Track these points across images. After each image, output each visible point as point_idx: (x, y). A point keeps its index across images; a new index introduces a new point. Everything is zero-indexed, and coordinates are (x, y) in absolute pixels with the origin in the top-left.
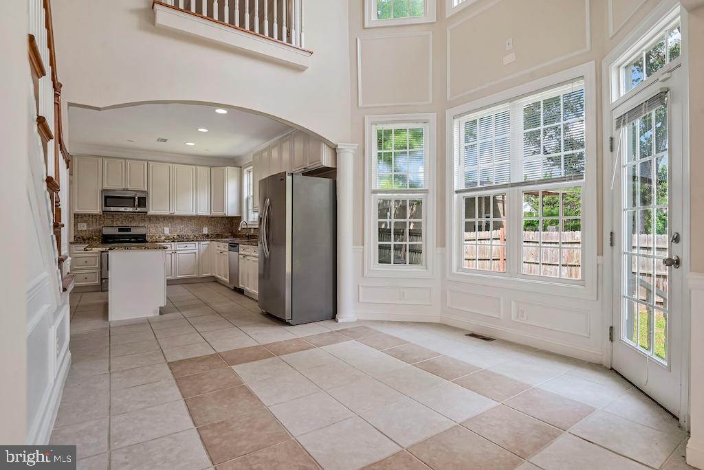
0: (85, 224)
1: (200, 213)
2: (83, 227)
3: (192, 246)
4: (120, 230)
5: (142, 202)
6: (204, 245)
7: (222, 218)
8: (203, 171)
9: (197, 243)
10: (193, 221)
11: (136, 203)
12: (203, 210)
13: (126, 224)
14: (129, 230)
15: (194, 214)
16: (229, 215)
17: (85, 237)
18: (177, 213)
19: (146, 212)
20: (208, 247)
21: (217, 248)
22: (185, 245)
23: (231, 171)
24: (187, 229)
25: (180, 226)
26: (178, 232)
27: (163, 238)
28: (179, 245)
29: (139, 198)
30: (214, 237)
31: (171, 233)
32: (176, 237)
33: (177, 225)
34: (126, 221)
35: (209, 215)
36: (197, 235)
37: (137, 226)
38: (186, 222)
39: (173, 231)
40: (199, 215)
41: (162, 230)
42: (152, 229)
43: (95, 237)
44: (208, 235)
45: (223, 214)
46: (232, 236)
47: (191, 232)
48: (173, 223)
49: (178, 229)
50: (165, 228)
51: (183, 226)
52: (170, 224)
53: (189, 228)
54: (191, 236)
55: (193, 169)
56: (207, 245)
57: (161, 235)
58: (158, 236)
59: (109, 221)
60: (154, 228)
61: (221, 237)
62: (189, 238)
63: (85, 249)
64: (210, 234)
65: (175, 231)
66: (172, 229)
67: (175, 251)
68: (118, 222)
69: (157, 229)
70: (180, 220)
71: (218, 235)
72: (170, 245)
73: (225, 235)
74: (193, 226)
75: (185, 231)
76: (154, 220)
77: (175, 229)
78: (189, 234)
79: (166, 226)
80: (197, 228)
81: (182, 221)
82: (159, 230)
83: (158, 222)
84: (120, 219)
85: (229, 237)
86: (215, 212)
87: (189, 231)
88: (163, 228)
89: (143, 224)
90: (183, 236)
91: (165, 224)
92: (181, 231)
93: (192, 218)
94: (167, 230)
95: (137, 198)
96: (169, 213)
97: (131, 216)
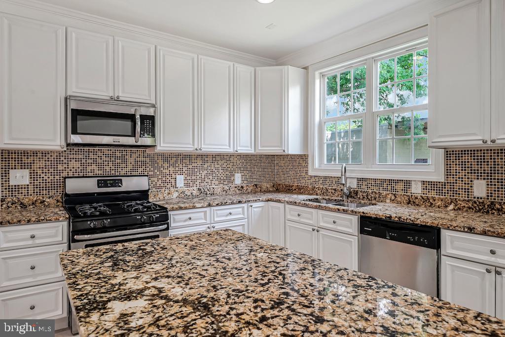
0: (25, 173)
2: (21, 178)
3: (238, 212)
4: (102, 183)
5: (149, 123)
6: (257, 208)
8: (244, 71)
11: (138, 128)
13: (109, 169)
14: (117, 182)
15: (231, 150)
16: (290, 152)
17: (25, 201)
18: (206, 149)
20: (265, 213)
21: (292, 217)
22: (229, 211)
24: (211, 177)
25: (201, 172)
26: (197, 183)
27: (175, 195)
28: (218, 212)
29: (143, 118)
30: (250, 190)
31: (187, 185)
32: (195, 193)
33: (196, 170)
34: (110, 164)
35: (252, 151)
36: (226, 188)
37: (129, 174)
38: (209, 164)
39: (189, 181)
40: (239, 152)
41: (173, 181)
42: (155, 179)
43: (48, 200)
44: (242, 187)
45: (280, 151)
46: (274, 186)
47: (217, 183)
48: (190, 167)
49: (198, 177)
50: (178, 177)
51: (205, 172)
52: (185, 169)
53: (214, 175)
54: (218, 189)
55: (229, 67)
56: (260, 209)
57: (172, 189)
58: (166, 192)
59: (78, 165)
60: (160, 177)
61: (259, 189)
62: (215, 192)
63: (33, 237)
64: (244, 185)
65: (194, 181)
66: (189, 178)
67: (212, 225)
68: (94, 167)
69: (164, 179)
70: (200, 162)
71: (256, 185)
72: (203, 214)
73: (266, 185)
74: (221, 171)
75: (209, 181)
76: (160, 162)
77: (194, 178)
78: (215, 187)
79: (179, 172)
80: (227, 176)
81: (205, 162)
82: (168, 181)
83: (166, 165)
84: (99, 161)
85: (271, 189)
86: (263, 147)
87: (214, 181)
88: (174, 176)
89: (140, 170)
90: (206, 190)
91: (177, 169)
92: (203, 181)
93: (218, 158)
94: (180, 180)
95: (138, 117)
96: (192, 149)
97: (118, 154)
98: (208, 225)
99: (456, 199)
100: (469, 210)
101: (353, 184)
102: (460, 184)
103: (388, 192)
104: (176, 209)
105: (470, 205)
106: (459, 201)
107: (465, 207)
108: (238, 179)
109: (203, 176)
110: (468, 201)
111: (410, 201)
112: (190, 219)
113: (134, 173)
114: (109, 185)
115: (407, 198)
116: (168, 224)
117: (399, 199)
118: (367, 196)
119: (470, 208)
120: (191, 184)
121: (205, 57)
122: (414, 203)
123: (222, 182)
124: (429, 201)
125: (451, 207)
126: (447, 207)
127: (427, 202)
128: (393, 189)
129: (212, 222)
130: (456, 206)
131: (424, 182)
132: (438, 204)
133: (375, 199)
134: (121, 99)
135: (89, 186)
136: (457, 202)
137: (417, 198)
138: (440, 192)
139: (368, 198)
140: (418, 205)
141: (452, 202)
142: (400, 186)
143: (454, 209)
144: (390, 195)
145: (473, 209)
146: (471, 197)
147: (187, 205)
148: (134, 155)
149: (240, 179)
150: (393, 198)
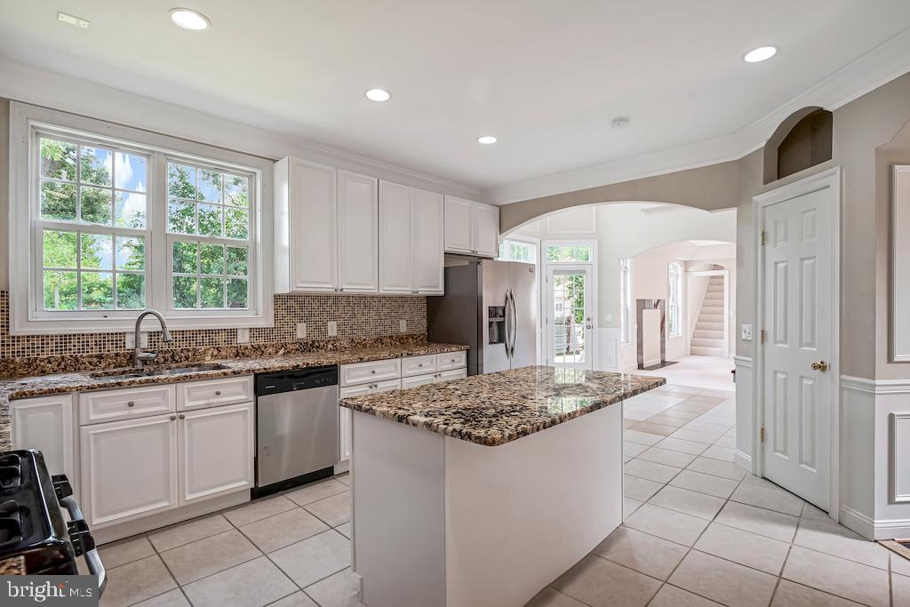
102: (286, 328)
103: (208, 347)
105: (297, 346)
106: (288, 345)
110: (294, 343)
111: (237, 353)
115: (234, 350)
117: (224, 353)
118: (173, 357)
122: (243, 354)
126: (277, 352)
127: (258, 351)
128: (211, 342)
130: (286, 349)
131: (250, 329)
132: (269, 351)
137: (246, 349)
139: (174, 360)
140: (247, 356)
141: (281, 347)
142: (222, 337)
143: (284, 353)
144: (212, 350)
145: (299, 351)
146: (296, 340)
150: (216, 352)
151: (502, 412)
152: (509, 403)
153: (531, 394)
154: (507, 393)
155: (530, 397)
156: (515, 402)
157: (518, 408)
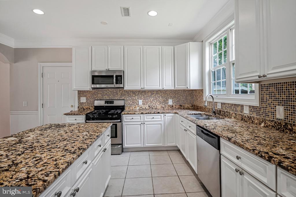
0: (85, 98)
1: (166, 88)
2: (83, 100)
3: (158, 118)
4: (107, 102)
5: (119, 79)
6: (169, 116)
7: (184, 91)
8: (168, 50)
9: (162, 115)
10: (160, 94)
11: (114, 81)
12: (168, 84)
13: (111, 97)
14: (112, 102)
15: (161, 88)
16: (192, 88)
17: (84, 108)
18: (147, 87)
19: (123, 88)
20: (172, 118)
21: (181, 122)
23: (192, 46)
24: (155, 101)
25: (151, 98)
26: (149, 103)
27: (138, 108)
28: (147, 117)
29: (117, 76)
30: (177, 108)
31: (143, 104)
32: (147, 108)
33: (148, 97)
34: (112, 95)
35: (173, 88)
36: (163, 106)
37: (119, 99)
38: (155, 95)
39: (145, 103)
40: (164, 89)
41: (137, 102)
42: (130, 101)
43: (91, 108)
44: (172, 106)
45: (185, 88)
46: (192, 106)
47: (159, 103)
48: (145, 96)
49: (149, 101)
50: (139, 100)
51: (153, 98)
52: (142, 97)
53: (157, 100)
54: (159, 107)
55: (159, 48)
56: (172, 117)
57: (136, 106)
58: (134, 107)
59: (100, 95)
60: (131, 100)
61: (183, 107)
62: (157, 108)
63: (76, 120)
64: (174, 105)
65: (147, 103)
66: (144, 101)
67: (144, 122)
68: (106, 96)
69: (133, 101)
70: (150, 94)
71: (181, 105)
72: (140, 117)
73: (186, 106)
74: (161, 98)
75: (155, 103)
76: (132, 94)
77: (147, 101)
78: (157, 105)
79: (140, 98)
80: (164, 100)
81: (152, 94)
82: (135, 102)
83: (134, 95)
84: (108, 94)
85: (190, 108)
86: (178, 86)
87: (157, 103)
88: (137, 100)
89: (123, 97)
90: (153, 107)
91: (139, 97)
92: (151, 102)
93: (159, 92)
94: (140, 102)
95: (115, 76)
96: (140, 88)
97: (115, 91)
98: (141, 122)
99: (265, 119)
100: (272, 128)
101: (219, 107)
103: (234, 112)
104: (126, 114)
105: (273, 124)
106: (266, 121)
107: (270, 125)
108: (170, 102)
109: (151, 101)
110: (272, 121)
111: (242, 119)
112: (133, 118)
113: (121, 99)
114: (109, 103)
115: (241, 116)
116: (121, 120)
117: (238, 117)
119: (273, 127)
120: (146, 104)
121: (145, 46)
122: (244, 120)
123: (161, 103)
124: (251, 120)
125: (263, 125)
126: (260, 124)
128: (236, 110)
129: (144, 121)
130: (265, 124)
131: (250, 106)
132: (256, 122)
133: (228, 116)
134: (110, 70)
135: (102, 103)
136: (265, 121)
137: (246, 117)
138: (258, 114)
140: (246, 122)
141: (263, 121)
142: (239, 109)
143: (264, 126)
144: (234, 114)
145: (275, 128)
146: (275, 119)
147: (131, 113)
148: (121, 92)
149: (172, 102)
150: (235, 116)
151: (49, 128)
152: (48, 131)
153: (37, 137)
154: (51, 135)
155: (38, 135)
156: (45, 132)
157: (43, 130)
